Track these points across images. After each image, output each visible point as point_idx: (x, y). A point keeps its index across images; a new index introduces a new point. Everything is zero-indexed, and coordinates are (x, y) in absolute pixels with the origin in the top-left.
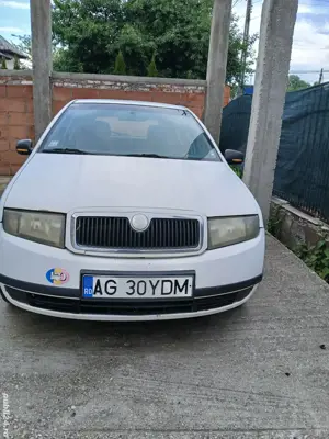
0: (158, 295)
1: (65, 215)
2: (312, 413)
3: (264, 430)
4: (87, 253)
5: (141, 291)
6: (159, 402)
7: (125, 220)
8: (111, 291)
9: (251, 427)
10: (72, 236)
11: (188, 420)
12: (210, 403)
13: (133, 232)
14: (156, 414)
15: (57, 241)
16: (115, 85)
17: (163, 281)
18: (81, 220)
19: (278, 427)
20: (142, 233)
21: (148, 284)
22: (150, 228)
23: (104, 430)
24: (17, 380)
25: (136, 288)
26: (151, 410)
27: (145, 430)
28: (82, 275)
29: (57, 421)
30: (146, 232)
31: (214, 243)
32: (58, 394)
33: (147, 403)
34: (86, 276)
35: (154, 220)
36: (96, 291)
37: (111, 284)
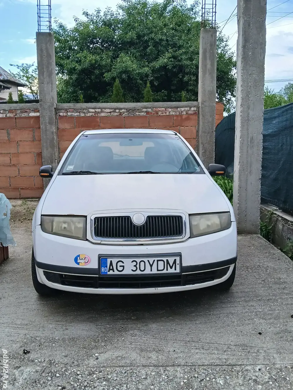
0: (155, 271)
1: (86, 217)
2: (275, 355)
3: (237, 365)
4: (102, 242)
5: (142, 269)
6: (158, 351)
7: (128, 218)
8: (120, 269)
9: (228, 363)
10: (91, 231)
11: (181, 360)
12: (197, 351)
13: (134, 226)
14: (157, 357)
15: (81, 236)
16: (114, 112)
17: (158, 261)
18: (97, 219)
19: (248, 363)
20: (141, 227)
21: (147, 263)
22: (146, 222)
23: (120, 366)
24: (53, 341)
25: (138, 266)
26: (154, 356)
27: (149, 366)
28: (99, 258)
29: (86, 362)
30: (143, 225)
31: (195, 233)
32: (85, 348)
33: (150, 352)
34: (102, 259)
35: (149, 217)
36: (110, 270)
37: (120, 264)
